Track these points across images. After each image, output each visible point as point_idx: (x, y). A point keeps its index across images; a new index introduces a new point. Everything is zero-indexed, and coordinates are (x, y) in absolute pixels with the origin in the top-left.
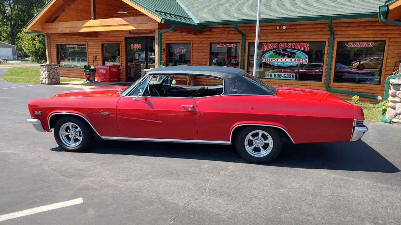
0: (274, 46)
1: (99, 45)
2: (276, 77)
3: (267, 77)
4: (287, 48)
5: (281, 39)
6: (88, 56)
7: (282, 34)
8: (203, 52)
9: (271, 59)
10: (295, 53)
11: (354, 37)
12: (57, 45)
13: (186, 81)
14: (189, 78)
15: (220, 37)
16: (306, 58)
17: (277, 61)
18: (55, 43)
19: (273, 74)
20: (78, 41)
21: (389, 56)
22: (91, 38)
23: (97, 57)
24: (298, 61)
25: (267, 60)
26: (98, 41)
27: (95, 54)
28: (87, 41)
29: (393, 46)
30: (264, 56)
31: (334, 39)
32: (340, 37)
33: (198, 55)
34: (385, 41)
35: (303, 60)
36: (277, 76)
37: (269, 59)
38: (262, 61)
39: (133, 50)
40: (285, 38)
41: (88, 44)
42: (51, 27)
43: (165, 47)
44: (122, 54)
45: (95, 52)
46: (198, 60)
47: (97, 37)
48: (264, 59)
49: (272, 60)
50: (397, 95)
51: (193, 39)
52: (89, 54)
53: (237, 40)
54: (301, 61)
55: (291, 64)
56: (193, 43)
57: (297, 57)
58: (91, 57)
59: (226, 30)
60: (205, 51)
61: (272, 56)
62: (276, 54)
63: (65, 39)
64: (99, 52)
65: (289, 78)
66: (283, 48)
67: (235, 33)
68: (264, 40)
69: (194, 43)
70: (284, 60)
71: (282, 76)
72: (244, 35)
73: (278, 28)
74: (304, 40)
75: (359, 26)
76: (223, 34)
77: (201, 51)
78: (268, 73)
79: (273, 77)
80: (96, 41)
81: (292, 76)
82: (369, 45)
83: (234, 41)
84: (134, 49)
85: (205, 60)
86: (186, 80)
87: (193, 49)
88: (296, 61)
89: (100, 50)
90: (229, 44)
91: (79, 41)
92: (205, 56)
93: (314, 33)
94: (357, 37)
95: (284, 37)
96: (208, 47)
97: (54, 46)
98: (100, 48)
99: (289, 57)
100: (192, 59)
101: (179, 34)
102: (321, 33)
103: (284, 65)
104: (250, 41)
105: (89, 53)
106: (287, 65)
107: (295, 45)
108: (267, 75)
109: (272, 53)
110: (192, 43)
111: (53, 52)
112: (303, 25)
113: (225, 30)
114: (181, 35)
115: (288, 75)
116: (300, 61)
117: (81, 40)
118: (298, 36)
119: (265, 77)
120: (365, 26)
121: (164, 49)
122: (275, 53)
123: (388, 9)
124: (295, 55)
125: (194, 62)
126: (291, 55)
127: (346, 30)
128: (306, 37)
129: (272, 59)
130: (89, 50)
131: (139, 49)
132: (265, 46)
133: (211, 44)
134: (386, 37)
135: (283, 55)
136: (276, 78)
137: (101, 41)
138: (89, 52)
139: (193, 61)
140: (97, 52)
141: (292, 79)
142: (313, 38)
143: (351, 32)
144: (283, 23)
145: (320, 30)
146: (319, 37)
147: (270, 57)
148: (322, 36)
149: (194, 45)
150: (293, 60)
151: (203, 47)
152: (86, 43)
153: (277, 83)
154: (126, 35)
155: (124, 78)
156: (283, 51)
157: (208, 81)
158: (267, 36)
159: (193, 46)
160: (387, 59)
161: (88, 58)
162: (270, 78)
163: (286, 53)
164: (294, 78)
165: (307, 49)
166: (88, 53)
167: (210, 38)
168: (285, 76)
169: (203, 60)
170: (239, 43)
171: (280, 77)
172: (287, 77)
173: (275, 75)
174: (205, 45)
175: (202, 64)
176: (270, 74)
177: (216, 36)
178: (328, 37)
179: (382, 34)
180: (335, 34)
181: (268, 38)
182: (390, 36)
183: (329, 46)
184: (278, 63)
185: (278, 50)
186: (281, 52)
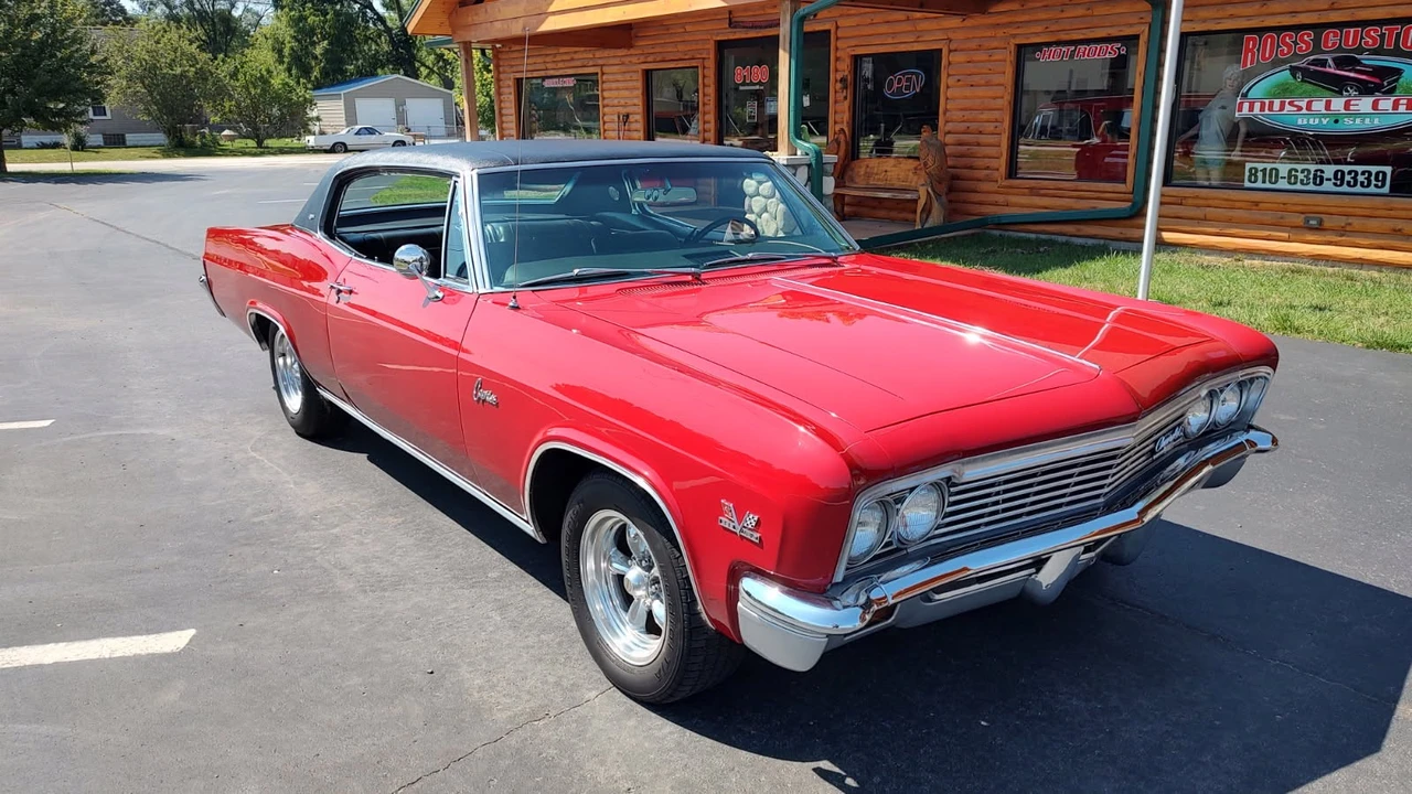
0: (1296, 43)
1: (635, 76)
2: (1295, 183)
3: (1255, 181)
4: (1360, 50)
5: (1332, 8)
6: (604, 115)
8: (988, 84)
9: (1277, 103)
10: (1398, 72)
12: (519, 81)
13: (915, 201)
14: (925, 188)
15: (1056, 20)
17: (1304, 111)
18: (512, 76)
19: (1284, 169)
20: (573, 64)
22: (612, 52)
23: (631, 116)
24: (1408, 108)
25: (1257, 106)
26: (634, 60)
27: (624, 106)
28: (600, 62)
30: (1244, 90)
33: (966, 98)
36: (1301, 176)
37: (1267, 101)
38: (1237, 115)
39: (741, 88)
41: (603, 74)
42: (475, 18)
43: (846, 73)
44: (704, 104)
45: (622, 102)
46: (969, 115)
47: (631, 46)
48: (1246, 107)
49: (1282, 108)
51: (951, 36)
52: (606, 109)
53: (1131, 25)
55: (1371, 121)
56: (950, 51)
57: (1408, 90)
58: (612, 117)
60: (997, 79)
61: (1283, 91)
62: (1302, 81)
63: (539, 60)
64: (636, 101)
65: (1358, 189)
66: (1340, 49)
68: (1249, 17)
70: (1338, 103)
71: (1325, 176)
72: (1159, 4)
76: (1071, 3)
77: (976, 79)
78: (1260, 166)
79: (1283, 184)
80: (627, 60)
81: (1377, 179)
83: (1114, 32)
84: (744, 84)
85: (996, 115)
86: (915, 197)
87: (949, 75)
88: (1402, 109)
89: (639, 92)
90: (1094, 47)
91: (579, 63)
92: (995, 98)
95: (1344, 3)
96: (1008, 62)
97: (509, 86)
98: (639, 84)
99: (1365, 89)
100: (946, 111)
101: (900, 15)
103: (1339, 127)
105: (608, 106)
106: (1354, 128)
107: (1398, 35)
108: (1253, 172)
109: (1282, 76)
110: (945, 52)
111: (507, 105)
114: (908, 19)
115: (1356, 173)
117: (585, 60)
119: (1247, 184)
121: (843, 80)
122: (1299, 75)
124: (1397, 80)
125: (950, 126)
126: (1377, 81)
129: (1282, 104)
130: (606, 94)
131: (760, 83)
132: (1254, 46)
133: (1020, 47)
135: (1337, 85)
136: (1298, 186)
137: (642, 59)
138: (606, 102)
139: (947, 122)
140: (629, 102)
141: (1372, 189)
147: (1276, 96)
149: (953, 58)
150: (1386, 104)
151: (989, 65)
152: (597, 70)
153: (1302, 208)
154: (718, 34)
155: (710, 194)
156: (1339, 63)
157: (1001, 199)
158: (1264, 2)
159: (949, 63)
161: (604, 123)
162: (1268, 185)
163: (1352, 75)
164: (1383, 185)
166: (604, 107)
167: (1017, 25)
168: (1339, 177)
169: (985, 116)
170: (1137, 37)
171: (1315, 183)
172: (1349, 183)
173: (1293, 173)
174: (998, 55)
175: (980, 133)
176: (1271, 170)
177: (1043, 16)
181: (1269, 10)
184: (1311, 122)
185: (1314, 60)
186: (1328, 69)
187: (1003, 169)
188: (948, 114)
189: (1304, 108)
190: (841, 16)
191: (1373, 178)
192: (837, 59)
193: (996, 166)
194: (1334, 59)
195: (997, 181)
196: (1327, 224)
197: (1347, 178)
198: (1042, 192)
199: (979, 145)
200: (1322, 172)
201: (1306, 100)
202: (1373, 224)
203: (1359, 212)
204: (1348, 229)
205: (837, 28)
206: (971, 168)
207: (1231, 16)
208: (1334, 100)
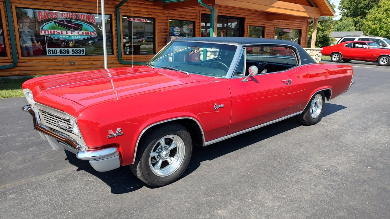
0: (54, 15)
2: (62, 53)
3: (50, 53)
4: (72, 19)
7: (64, 2)
9: (52, 31)
10: (82, 25)
11: (134, 13)
16: (94, 31)
17: (61, 34)
19: (58, 50)
21: (159, 31)
24: (86, 34)
25: (47, 32)
29: (160, 22)
30: (42, 27)
31: (119, 12)
32: (123, 11)
34: (154, 19)
35: (91, 33)
36: (63, 52)
38: (41, 34)
48: (43, 32)
49: (54, 33)
54: (90, 34)
55: (78, 37)
57: (85, 30)
61: (53, 28)
62: (58, 25)
65: (78, 54)
66: (66, 18)
68: (41, 6)
70: (69, 32)
71: (70, 51)
74: (91, 12)
75: (136, 3)
78: (51, 49)
79: (59, 54)
81: (82, 52)
82: (144, 21)
88: (85, 34)
94: (137, 13)
95: (67, 6)
99: (75, 29)
103: (71, 38)
104: (18, 5)
106: (75, 39)
107: (80, 16)
108: (49, 51)
109: (52, 24)
115: (77, 50)
116: (88, 34)
118: (84, 6)
119: (48, 54)
120: (141, 4)
124: (82, 27)
126: (77, 27)
127: (127, 6)
132: (42, 14)
134: (155, 15)
135: (68, 28)
136: (63, 54)
141: (81, 54)
143: (131, 9)
148: (108, 9)
150: (81, 33)
153: (68, 60)
156: (67, 21)
158: (44, 2)
160: (158, 33)
162: (54, 54)
163: (71, 25)
164: (84, 53)
165: (93, 22)
168: (73, 51)
171: (67, 53)
172: (76, 53)
173: (61, 51)
176: (55, 50)
178: (113, 10)
179: (152, 12)
180: (120, 8)
181: (46, 4)
182: (157, 14)
183: (115, 19)
184: (63, 37)
185: (60, 20)
186: (64, 23)
189: (61, 33)
191: (81, 51)
194: (65, 20)
196: (75, 64)
197: (75, 51)
200: (69, 50)
201: (61, 31)
202: (86, 63)
203: (82, 60)
204: (81, 64)
207: (34, 4)
208: (68, 31)
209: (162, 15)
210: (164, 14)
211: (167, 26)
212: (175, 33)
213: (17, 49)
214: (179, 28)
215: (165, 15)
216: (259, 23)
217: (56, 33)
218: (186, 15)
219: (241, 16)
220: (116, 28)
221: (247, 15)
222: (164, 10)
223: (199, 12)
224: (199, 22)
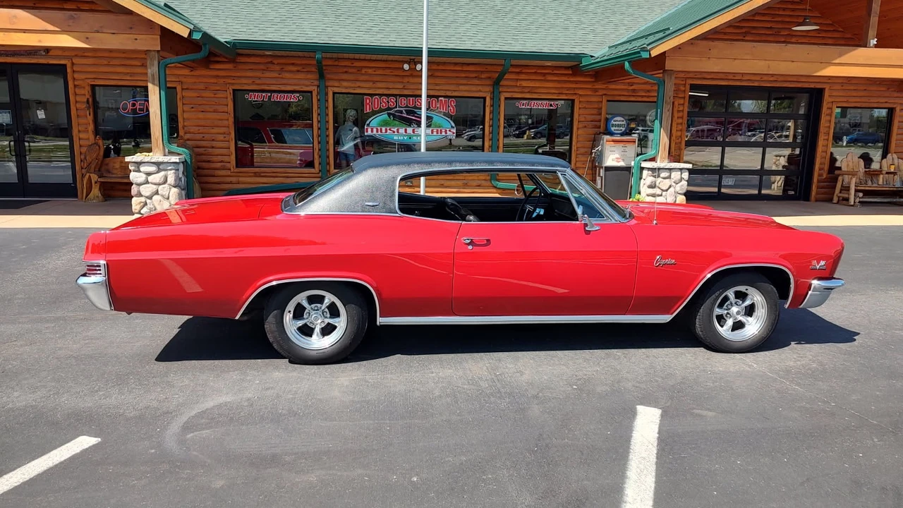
0: (388, 102)
4: (416, 107)
5: (404, 88)
7: (406, 80)
8: (215, 111)
9: (384, 129)
10: (431, 118)
11: (529, 92)
15: (260, 78)
16: (452, 127)
17: (396, 133)
21: (581, 126)
24: (437, 133)
25: (375, 130)
29: (585, 108)
30: (368, 122)
31: (500, 93)
32: (509, 90)
33: (199, 119)
34: (573, 101)
35: (446, 131)
37: (379, 128)
38: (366, 134)
40: (412, 87)
43: (88, 96)
46: (202, 130)
48: (369, 130)
49: (386, 132)
50: (657, 184)
51: (182, 79)
53: (307, 86)
54: (444, 134)
56: (183, 89)
57: (436, 127)
59: (275, 62)
60: (221, 108)
61: (385, 124)
62: (393, 119)
66: (407, 106)
67: (298, 71)
68: (369, 88)
69: (187, 89)
70: (410, 130)
72: (322, 76)
73: (406, 67)
74: (449, 94)
75: (535, 73)
76: (267, 70)
77: (207, 108)
82: (551, 105)
83: (297, 88)
85: (222, 130)
87: (183, 104)
88: (435, 133)
90: (282, 95)
92: (221, 120)
93: (464, 82)
94: (536, 91)
95: (409, 86)
96: (229, 100)
100: (184, 126)
102: (477, 82)
103: (411, 140)
104: (336, 90)
107: (429, 102)
109: (384, 116)
110: (179, 89)
112: (444, 63)
113: (271, 63)
116: (441, 133)
118: (437, 85)
120: (544, 74)
121: (88, 101)
122: (391, 117)
123: (650, 54)
124: (431, 121)
125: (188, 136)
127: (517, 79)
128: (452, 87)
129: (386, 130)
132: (369, 102)
133: (236, 92)
134: (575, 94)
135: (409, 122)
139: (186, 133)
142: (464, 91)
143: (524, 84)
144: (413, 57)
145: (474, 75)
146: (474, 88)
147: (383, 126)
148: (480, 88)
149: (186, 93)
151: (215, 100)
156: (408, 112)
157: (234, 179)
158: (374, 82)
159: (184, 97)
160: (578, 128)
163: (414, 118)
165: (452, 110)
167: (232, 78)
169: (216, 130)
170: (311, 92)
174: (220, 95)
175: (213, 140)
177: (249, 74)
178: (489, 89)
179: (569, 89)
180: (501, 84)
181: (376, 86)
182: (580, 92)
183: (491, 106)
184: (399, 138)
185: (397, 110)
186: (403, 115)
187: (234, 162)
188: (185, 128)
189: (396, 131)
190: (76, 56)
192: (75, 86)
193: (228, 160)
194: (405, 110)
195: (230, 169)
196: (414, 183)
198: (262, 174)
199: (213, 147)
201: (396, 128)
205: (73, 64)
206: (209, 161)
207: (359, 87)
208: (408, 129)
209: (589, 93)
210: (596, 90)
211: (600, 114)
212: (613, 129)
213: (328, 157)
214: (622, 119)
215: (597, 94)
216: (873, 100)
217: (389, 131)
218: (648, 91)
219: (812, 86)
220: (491, 121)
221: (829, 81)
222: (596, 84)
223: (684, 82)
224: (682, 103)
